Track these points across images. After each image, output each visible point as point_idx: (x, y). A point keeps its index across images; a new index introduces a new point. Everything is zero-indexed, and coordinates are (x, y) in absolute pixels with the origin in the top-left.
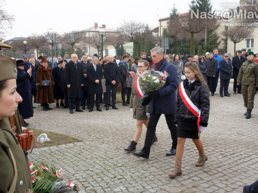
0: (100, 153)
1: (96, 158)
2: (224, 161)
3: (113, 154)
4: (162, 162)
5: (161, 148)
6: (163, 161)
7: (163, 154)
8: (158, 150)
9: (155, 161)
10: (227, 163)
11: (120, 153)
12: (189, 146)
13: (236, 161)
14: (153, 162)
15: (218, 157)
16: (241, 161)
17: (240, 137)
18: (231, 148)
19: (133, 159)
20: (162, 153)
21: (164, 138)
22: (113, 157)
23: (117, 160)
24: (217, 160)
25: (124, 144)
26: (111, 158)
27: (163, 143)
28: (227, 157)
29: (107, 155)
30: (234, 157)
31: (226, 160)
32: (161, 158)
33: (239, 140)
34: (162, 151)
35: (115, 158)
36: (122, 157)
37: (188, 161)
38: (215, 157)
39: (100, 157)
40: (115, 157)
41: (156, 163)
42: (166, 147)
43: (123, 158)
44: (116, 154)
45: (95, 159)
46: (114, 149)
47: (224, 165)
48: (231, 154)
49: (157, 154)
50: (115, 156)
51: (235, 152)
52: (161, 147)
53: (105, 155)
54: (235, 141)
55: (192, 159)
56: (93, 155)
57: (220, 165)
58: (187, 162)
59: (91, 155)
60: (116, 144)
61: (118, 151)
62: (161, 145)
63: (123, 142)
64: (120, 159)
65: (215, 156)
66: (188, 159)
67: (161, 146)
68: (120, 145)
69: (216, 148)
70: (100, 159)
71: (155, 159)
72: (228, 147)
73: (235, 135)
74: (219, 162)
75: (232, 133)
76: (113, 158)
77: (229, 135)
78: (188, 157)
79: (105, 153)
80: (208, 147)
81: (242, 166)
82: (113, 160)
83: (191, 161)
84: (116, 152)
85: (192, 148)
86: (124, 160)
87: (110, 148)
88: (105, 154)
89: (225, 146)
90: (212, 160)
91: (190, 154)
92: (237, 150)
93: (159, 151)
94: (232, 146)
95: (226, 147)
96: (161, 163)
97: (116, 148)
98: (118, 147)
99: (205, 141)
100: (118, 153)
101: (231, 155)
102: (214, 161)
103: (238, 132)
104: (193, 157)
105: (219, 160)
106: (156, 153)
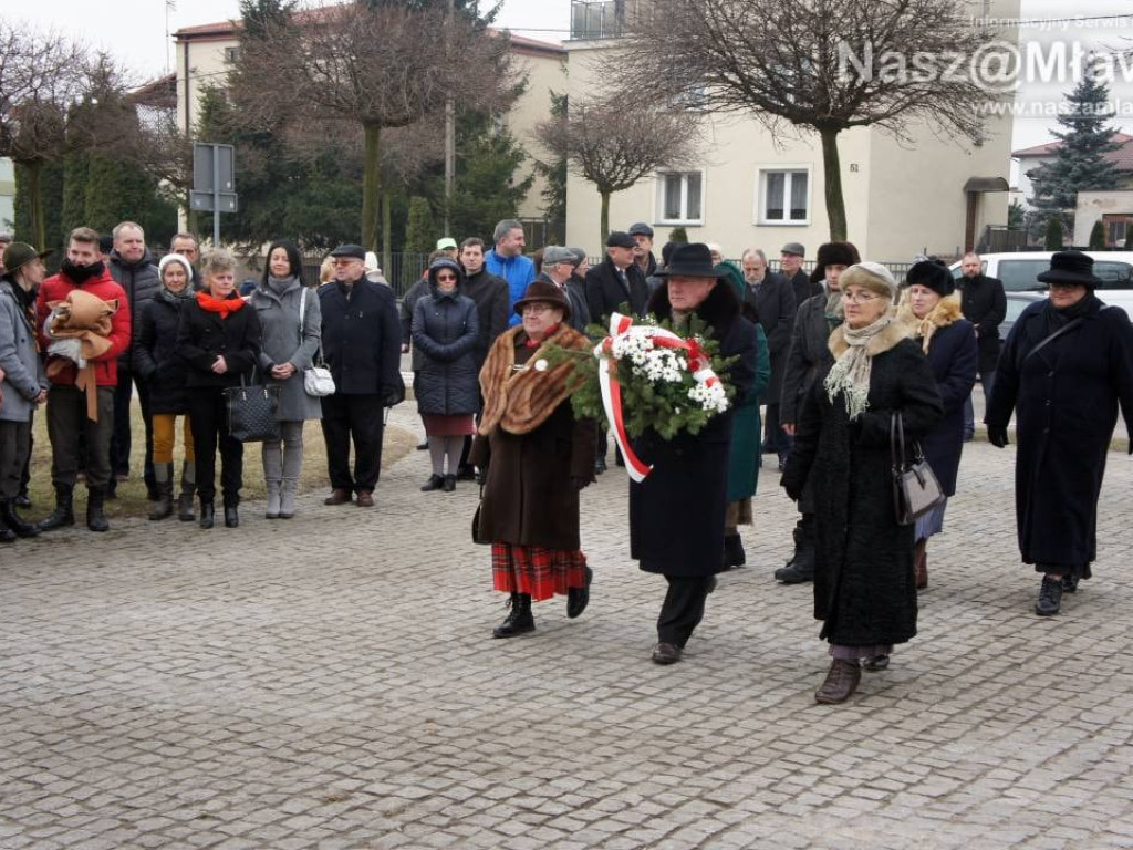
5: (173, 803)
7: (184, 840)
8: (158, 815)
12: (346, 776)
13: (601, 844)
15: (505, 827)
16: (625, 843)
17: (625, 707)
18: (578, 770)
20: (180, 831)
21: (196, 742)
27: (191, 772)
28: (555, 823)
30: (589, 823)
31: (550, 844)
33: (618, 725)
34: (181, 823)
38: (491, 828)
42: (208, 793)
48: (576, 808)
49: (150, 840)
51: (598, 796)
52: (174, 797)
54: (595, 733)
62: (176, 782)
65: (491, 822)
67: (177, 789)
69: (497, 778)
72: (561, 765)
73: (599, 700)
75: (581, 689)
77: (569, 700)
80: (452, 774)
85: (359, 789)
89: (546, 761)
91: (347, 824)
92: (605, 783)
94: (583, 760)
95: (547, 767)
99: (434, 740)
103: (612, 678)
104: (364, 843)
105: (508, 843)
106: (144, 833)
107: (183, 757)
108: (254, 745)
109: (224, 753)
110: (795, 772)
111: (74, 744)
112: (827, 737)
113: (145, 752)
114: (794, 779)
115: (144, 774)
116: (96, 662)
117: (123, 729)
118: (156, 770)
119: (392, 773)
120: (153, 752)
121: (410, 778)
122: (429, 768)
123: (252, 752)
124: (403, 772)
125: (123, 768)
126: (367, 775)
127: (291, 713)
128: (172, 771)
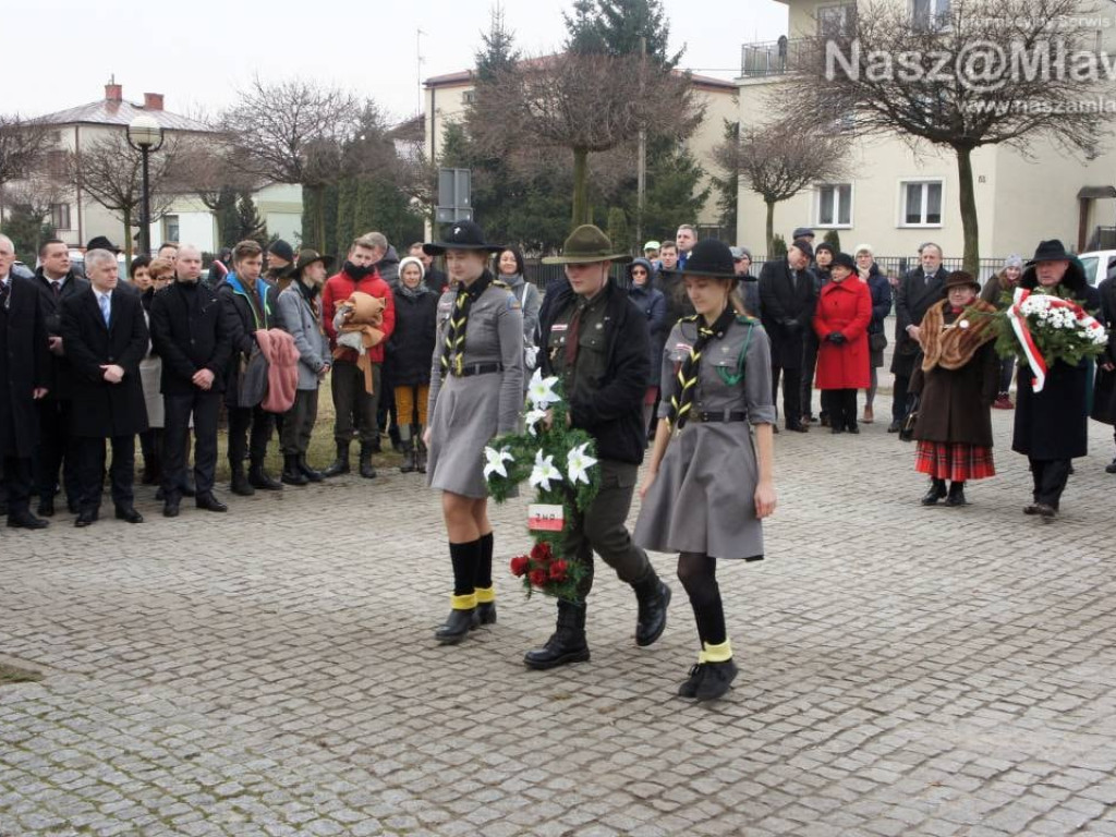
0: (133, 730)
1: (109, 761)
2: (725, 745)
3: (197, 734)
4: (438, 761)
5: (433, 695)
6: (445, 757)
7: (442, 724)
8: (421, 704)
9: (403, 757)
10: (736, 752)
11: (235, 728)
13: (777, 742)
14: (395, 765)
15: (698, 726)
16: (798, 742)
17: (795, 629)
18: (756, 680)
19: (300, 753)
20: (440, 718)
22: (195, 750)
23: (217, 762)
24: (695, 740)
25: (254, 682)
26: (189, 757)
27: (445, 671)
28: (739, 723)
29: (165, 743)
30: (768, 724)
31: (735, 740)
32: (436, 741)
33: (789, 644)
34: (440, 711)
35: (206, 756)
36: (241, 750)
37: (560, 749)
38: (687, 726)
39: (127, 753)
40: (209, 750)
41: (409, 766)
42: (459, 689)
43: (248, 751)
44: (213, 732)
45: (104, 766)
46: (202, 707)
47: (726, 764)
48: (756, 711)
49: (417, 723)
50: (209, 743)
51: (774, 702)
52: (434, 690)
53: (156, 743)
54: (771, 650)
55: (580, 742)
56: (95, 748)
57: (708, 762)
58: (558, 758)
59: (82, 747)
60: (214, 685)
61: (223, 719)
62: (434, 679)
63: (248, 671)
64: (235, 758)
65: (686, 720)
66: (561, 742)
67: (436, 684)
68: (234, 689)
70: (131, 764)
71: (403, 747)
73: (773, 624)
74: (703, 749)
75: (758, 614)
76: (195, 755)
77: (748, 623)
78: (564, 732)
79: (155, 730)
80: (653, 680)
81: (801, 761)
82: (197, 765)
83: (577, 749)
84: (211, 723)
85: (579, 690)
86: (254, 764)
87: (183, 707)
88: (155, 736)
90: (673, 742)
91: (570, 718)
92: (780, 692)
93: (424, 710)
94: (761, 672)
96: (434, 767)
97: (211, 705)
98: (225, 700)
100: (225, 729)
101: (756, 717)
102: (679, 745)
103: (784, 605)
104: (584, 734)
105: (703, 739)
106: (412, 717)
107: (438, 659)
108: (493, 652)
109: (471, 657)
110: (940, 688)
111: (356, 645)
112: (967, 658)
113: (409, 654)
114: (940, 693)
115: (409, 671)
116: (370, 581)
117: (392, 636)
118: (419, 669)
119: (604, 678)
120: (416, 654)
121: (619, 683)
122: (634, 675)
123: (493, 657)
124: (613, 677)
125: (394, 665)
126: (585, 679)
127: (522, 627)
128: (431, 669)
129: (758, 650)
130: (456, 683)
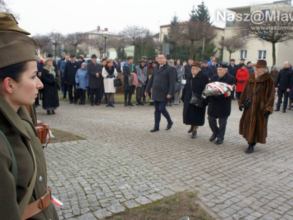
0: (105, 151)
1: (100, 156)
2: (223, 163)
3: (116, 153)
4: (165, 162)
5: (163, 149)
6: (166, 161)
7: (165, 154)
8: (161, 150)
9: (158, 160)
10: (226, 164)
11: (124, 152)
12: (190, 147)
13: (235, 163)
14: (156, 162)
15: (218, 158)
16: (239, 163)
17: (238, 140)
18: (230, 150)
19: (137, 158)
20: (164, 153)
21: (166, 140)
22: (116, 156)
23: (121, 158)
24: (218, 161)
25: (127, 143)
26: (115, 157)
27: (165, 144)
28: (227, 158)
29: (111, 154)
30: (233, 159)
31: (226, 162)
32: (164, 158)
33: (236, 143)
34: (165, 152)
35: (118, 157)
36: (125, 156)
37: (189, 161)
38: (216, 158)
39: (104, 155)
40: (119, 156)
41: (159, 162)
42: (168, 148)
43: (127, 157)
44: (120, 152)
45: (99, 157)
46: (117, 147)
47: (224, 166)
48: (230, 156)
49: (160, 154)
50: (119, 155)
51: (234, 155)
52: (163, 148)
53: (109, 154)
54: (233, 144)
55: (194, 160)
56: (97, 153)
57: (220, 166)
58: (189, 163)
59: (95, 153)
60: (119, 143)
61: (121, 150)
62: (163, 146)
63: (126, 141)
64: (124, 158)
65: (216, 157)
66: (190, 160)
67: (163, 147)
68: (123, 144)
69: (216, 150)
70: (104, 157)
71: (157, 158)
72: (227, 149)
73: (233, 139)
74: (219, 163)
75: (229, 137)
76: (117, 157)
77: (228, 138)
78: (190, 158)
79: (108, 151)
80: (209, 149)
81: (240, 167)
82: (117, 158)
83: (193, 161)
84: (119, 151)
85: (193, 150)
86: (128, 159)
87: (114, 147)
88: (109, 152)
89: (224, 148)
90: (213, 161)
91: (192, 155)
92: (235, 153)
93: (162, 151)
94: (231, 149)
95: (225, 149)
96: (164, 163)
97: (119, 147)
98: (122, 146)
99: (205, 143)
100: (122, 152)
101: (231, 157)
102: (214, 162)
103: (235, 135)
104: (194, 158)
105: (219, 161)
106: (159, 153)
107: (164, 142)
108: (175, 141)
109: (170, 142)
110: (269, 154)
111: (147, 138)
112: (274, 148)
113: (158, 140)
114: (269, 155)
115: (158, 143)
116: (149, 125)
117: (154, 136)
118: (160, 143)
119: (198, 148)
120: (159, 140)
121: (201, 149)
122: (204, 148)
123: (175, 142)
124: (200, 148)
125: (155, 142)
126: (194, 148)
127: (181, 136)
128: (162, 144)
129: (230, 144)
130: (168, 147)
